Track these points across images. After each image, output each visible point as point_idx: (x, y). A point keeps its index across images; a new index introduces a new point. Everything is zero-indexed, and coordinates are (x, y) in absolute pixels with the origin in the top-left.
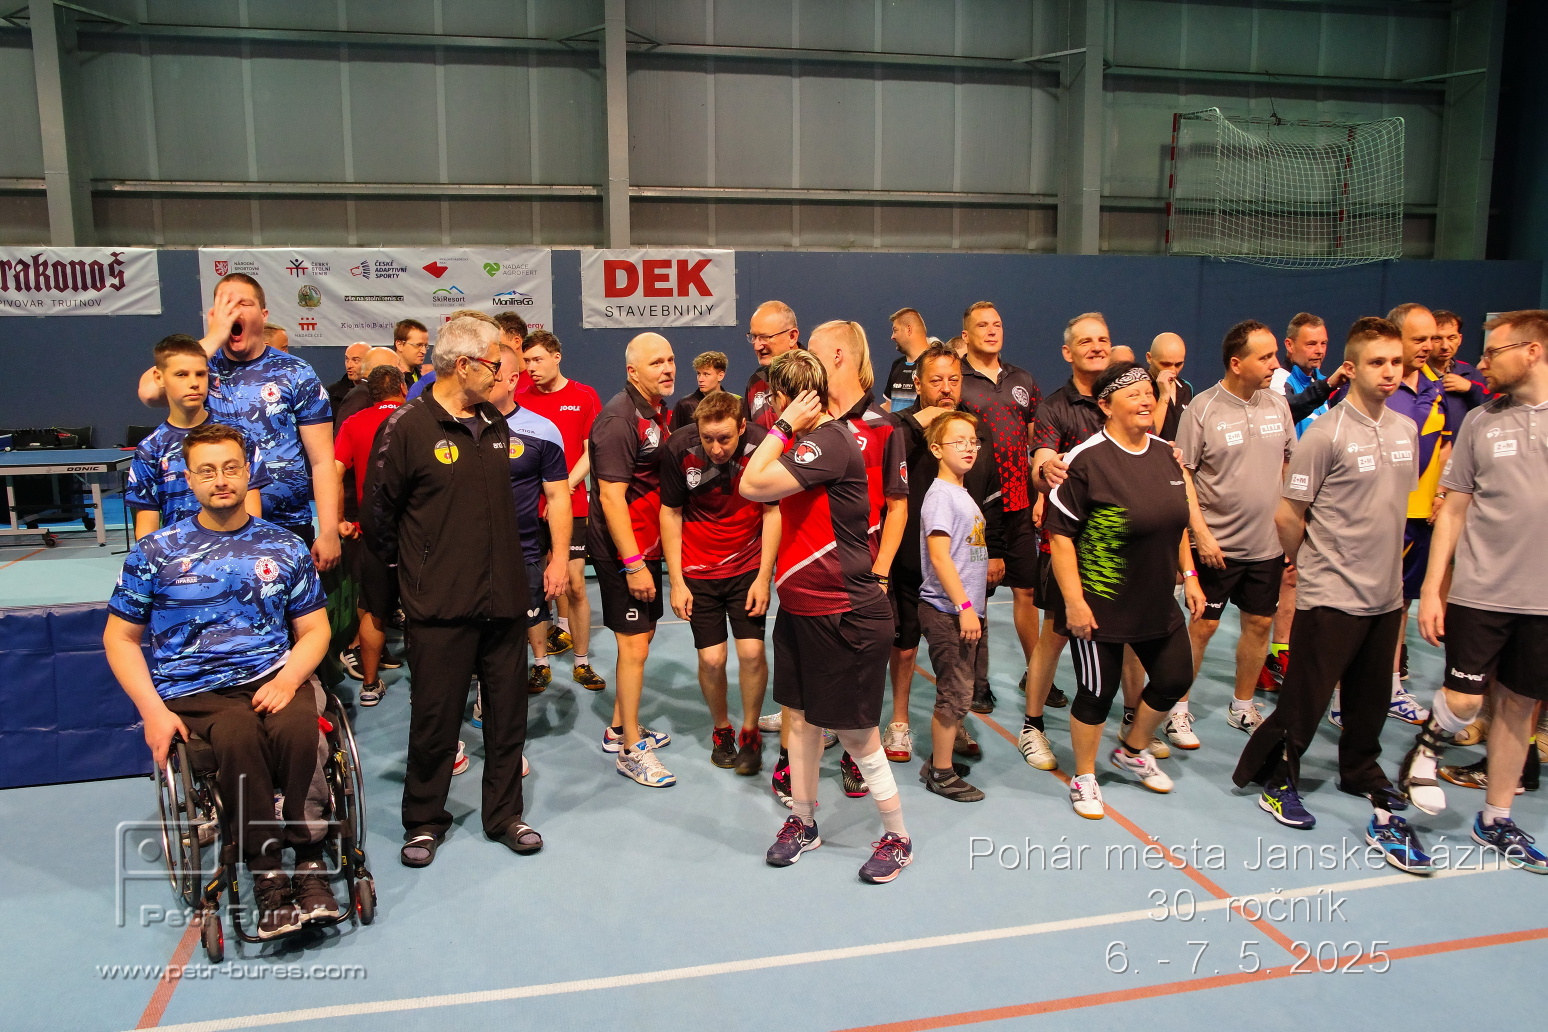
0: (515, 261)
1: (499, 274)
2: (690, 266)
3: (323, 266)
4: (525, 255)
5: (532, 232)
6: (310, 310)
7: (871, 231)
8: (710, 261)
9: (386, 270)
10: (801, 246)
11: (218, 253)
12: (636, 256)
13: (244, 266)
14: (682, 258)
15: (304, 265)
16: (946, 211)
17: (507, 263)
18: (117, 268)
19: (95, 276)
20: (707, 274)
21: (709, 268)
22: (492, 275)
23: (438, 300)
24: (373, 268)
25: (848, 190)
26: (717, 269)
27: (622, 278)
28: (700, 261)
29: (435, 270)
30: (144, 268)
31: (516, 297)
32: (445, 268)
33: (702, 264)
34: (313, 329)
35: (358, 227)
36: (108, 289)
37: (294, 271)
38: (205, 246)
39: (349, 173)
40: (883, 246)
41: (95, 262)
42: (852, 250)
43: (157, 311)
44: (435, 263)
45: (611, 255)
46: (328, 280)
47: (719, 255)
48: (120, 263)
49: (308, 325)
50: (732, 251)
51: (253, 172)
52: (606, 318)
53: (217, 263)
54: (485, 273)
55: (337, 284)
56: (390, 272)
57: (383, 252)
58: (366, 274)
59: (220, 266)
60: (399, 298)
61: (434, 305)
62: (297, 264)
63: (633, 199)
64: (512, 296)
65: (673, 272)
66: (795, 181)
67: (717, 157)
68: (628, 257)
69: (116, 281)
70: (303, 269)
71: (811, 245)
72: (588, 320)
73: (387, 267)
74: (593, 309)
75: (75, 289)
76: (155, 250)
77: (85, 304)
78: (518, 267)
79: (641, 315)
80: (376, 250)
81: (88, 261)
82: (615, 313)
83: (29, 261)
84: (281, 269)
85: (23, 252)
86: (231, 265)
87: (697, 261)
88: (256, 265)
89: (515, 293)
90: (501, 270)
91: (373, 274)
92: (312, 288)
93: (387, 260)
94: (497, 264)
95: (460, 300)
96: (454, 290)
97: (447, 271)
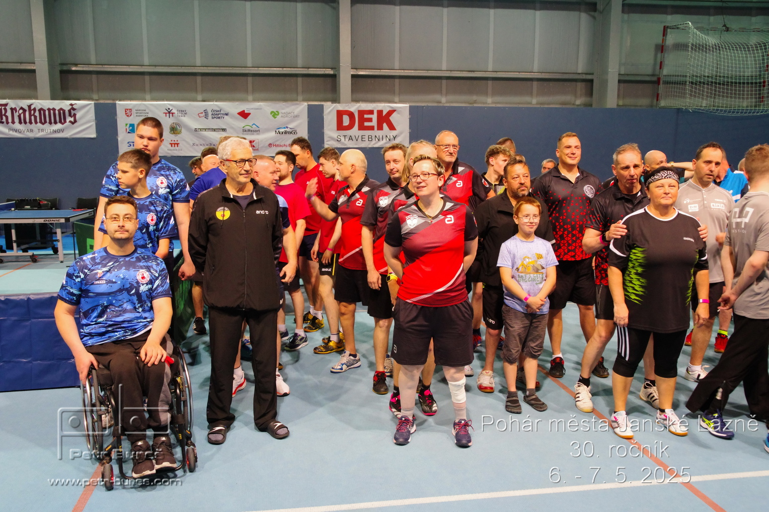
0: (287, 110)
1: (279, 117)
2: (384, 113)
3: (183, 112)
4: (293, 107)
5: (297, 95)
6: (176, 136)
7: (486, 94)
8: (395, 111)
9: (218, 115)
10: (446, 102)
11: (127, 104)
12: (354, 108)
13: (140, 112)
14: (380, 109)
15: (172, 111)
16: (529, 83)
17: (283, 111)
18: (73, 112)
19: (61, 117)
20: (393, 118)
21: (394, 115)
22: (275, 118)
23: (246, 131)
24: (210, 113)
25: (474, 71)
26: (399, 115)
27: (346, 121)
28: (390, 111)
29: (244, 115)
30: (88, 111)
31: (288, 130)
32: (249, 114)
33: (391, 113)
34: (177, 146)
35: (203, 91)
36: (68, 123)
37: (168, 114)
38: (120, 100)
39: (198, 61)
40: (493, 103)
41: (61, 109)
42: (475, 105)
43: (94, 136)
44: (244, 111)
45: (340, 107)
46: (185, 120)
47: (400, 107)
48: (74, 109)
49: (175, 144)
50: (408, 105)
51: (146, 61)
52: (337, 142)
53: (126, 110)
54: (271, 116)
55: (190, 122)
56: (220, 116)
57: (215, 105)
58: (206, 117)
59: (128, 112)
60: (224, 130)
61: (243, 134)
62: (169, 111)
63: (353, 76)
64: (286, 129)
65: (374, 117)
66: (444, 66)
67: (400, 53)
68: (350, 108)
69: (72, 119)
71: (452, 102)
72: (327, 143)
73: (218, 113)
74: (330, 137)
75: (50, 123)
76: (93, 102)
77: (55, 132)
78: (289, 113)
79: (357, 140)
80: (212, 103)
81: (57, 108)
82: (343, 139)
83: (26, 108)
84: (160, 113)
85: (24, 103)
86: (134, 111)
87: (388, 110)
88: (147, 111)
89: (287, 127)
90: (280, 115)
91: (210, 116)
92: (176, 124)
93: (219, 109)
94: (277, 111)
95: (257, 131)
96: (254, 126)
97: (250, 117)
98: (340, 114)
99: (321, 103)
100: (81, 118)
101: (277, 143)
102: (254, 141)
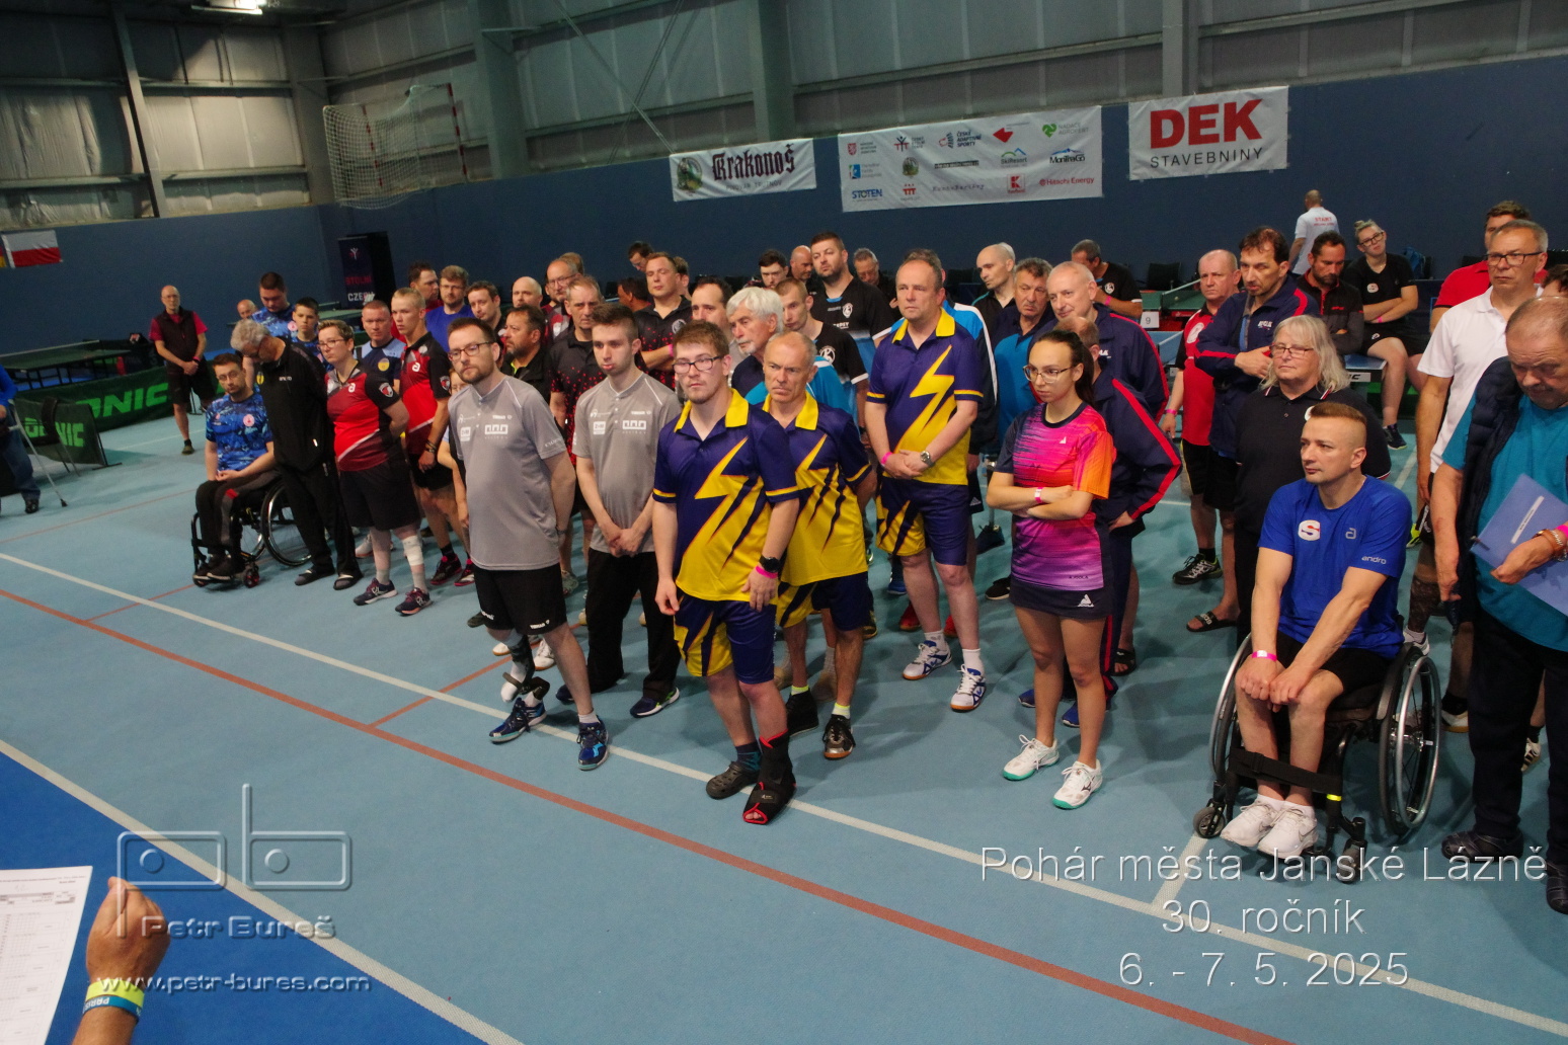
0: (1070, 120)
1: (1055, 134)
2: (1238, 109)
3: (920, 140)
4: (1078, 114)
6: (911, 177)
8: (1258, 102)
9: (966, 139)
11: (850, 137)
12: (1181, 105)
14: (1230, 100)
15: (907, 141)
17: (1063, 123)
18: (790, 155)
19: (778, 163)
21: (1258, 110)
22: (1050, 135)
23: (1007, 162)
24: (955, 139)
26: (1267, 109)
27: (1168, 129)
28: (1249, 103)
29: (1003, 136)
30: (806, 153)
31: (1070, 154)
32: (1010, 134)
33: (1250, 106)
34: (914, 193)
35: (973, 99)
36: (785, 172)
37: (900, 146)
38: (842, 133)
39: (965, 52)
41: (778, 153)
43: (813, 186)
44: (1003, 130)
45: (1157, 105)
46: (923, 152)
47: (1271, 93)
48: (790, 151)
49: (910, 190)
50: (1285, 87)
52: (1152, 169)
53: (849, 146)
54: (1043, 134)
55: (929, 155)
56: (969, 140)
57: (965, 126)
58: (950, 145)
59: (851, 147)
60: (975, 163)
61: (1003, 167)
62: (902, 140)
64: (1067, 154)
65: (1219, 117)
68: (1175, 106)
70: (906, 144)
72: (1139, 171)
73: (966, 136)
74: (1139, 162)
75: (767, 173)
76: (811, 139)
77: (773, 184)
78: (1072, 126)
79: (1186, 163)
80: (958, 122)
81: (773, 153)
82: (1161, 163)
83: (743, 156)
84: (890, 144)
85: (740, 150)
86: (858, 146)
87: (1246, 102)
88: (875, 144)
89: (1069, 150)
90: (1058, 130)
91: (955, 143)
92: (912, 159)
93: (967, 131)
94: (1054, 126)
95: (1023, 161)
96: (1018, 152)
97: (1013, 136)
98: (1156, 118)
99: (1125, 101)
100: (799, 162)
101: (1054, 178)
102: (1017, 177)
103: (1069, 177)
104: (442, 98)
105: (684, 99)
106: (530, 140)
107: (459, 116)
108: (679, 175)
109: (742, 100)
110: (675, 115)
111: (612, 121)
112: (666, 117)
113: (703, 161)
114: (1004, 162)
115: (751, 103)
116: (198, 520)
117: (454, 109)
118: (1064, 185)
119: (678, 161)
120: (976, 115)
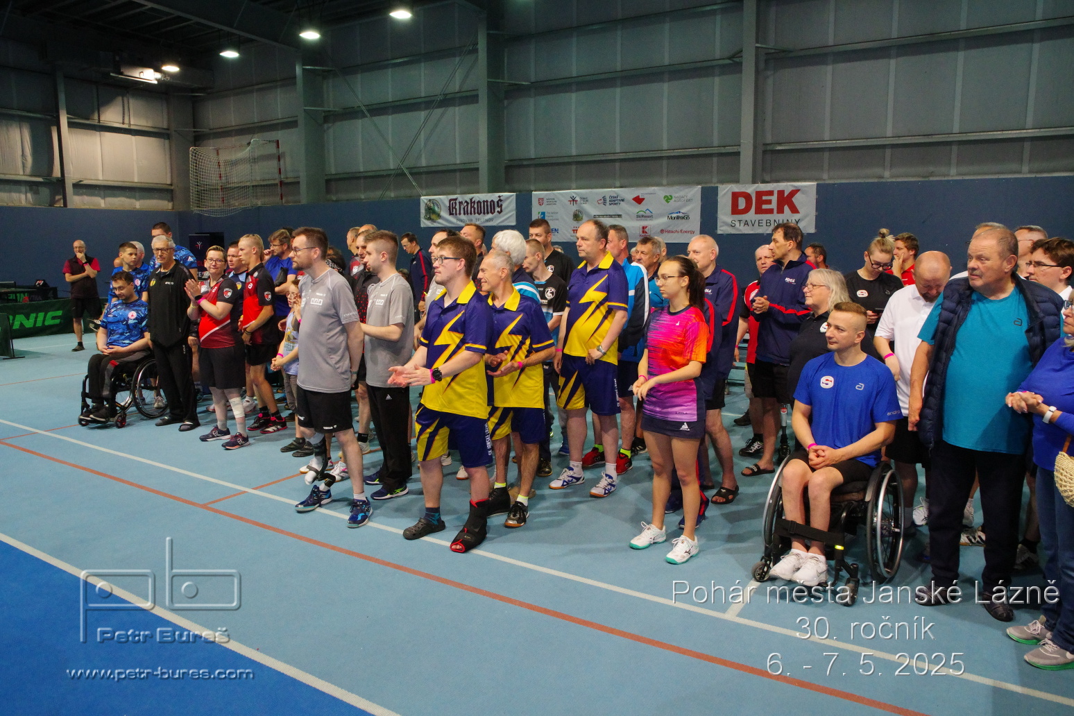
0: (682, 193)
1: (672, 201)
2: (786, 194)
3: (585, 199)
4: (687, 190)
6: (578, 223)
7: (948, 164)
8: (798, 191)
9: (615, 201)
11: (540, 194)
12: (751, 189)
15: (576, 199)
16: (1018, 145)
17: (677, 195)
18: (500, 203)
19: (491, 207)
21: (798, 195)
22: (668, 202)
23: (639, 217)
24: (608, 200)
26: (803, 196)
27: (742, 203)
28: (793, 191)
29: (639, 200)
30: (511, 202)
31: (680, 215)
32: (643, 199)
33: (794, 193)
36: (496, 213)
37: (572, 203)
38: (535, 191)
41: (492, 201)
44: (638, 196)
45: (736, 188)
46: (587, 207)
47: (805, 186)
48: (500, 200)
49: (576, 230)
50: (815, 183)
52: (731, 228)
53: (539, 200)
54: (664, 202)
55: (590, 209)
57: (614, 191)
58: (605, 203)
59: (541, 201)
60: (619, 216)
61: (637, 220)
62: (573, 198)
64: (678, 214)
65: (774, 198)
66: (889, 131)
68: (747, 189)
69: (499, 209)
70: (576, 201)
72: (722, 228)
73: (615, 199)
74: (723, 222)
75: (484, 213)
76: (515, 194)
77: (487, 221)
78: (683, 197)
79: (753, 225)
80: (610, 189)
81: (489, 201)
82: (737, 224)
83: (469, 202)
84: (566, 201)
85: (467, 197)
86: (545, 200)
87: (790, 191)
88: (556, 200)
89: (680, 212)
90: (673, 199)
91: (608, 203)
92: (579, 211)
93: (615, 196)
94: (671, 196)
95: (650, 217)
96: (647, 211)
97: (644, 201)
98: (735, 196)
99: (716, 185)
100: (506, 208)
101: (669, 229)
102: (646, 227)
103: (679, 229)
104: (272, 149)
105: (433, 163)
106: (328, 181)
107: (282, 162)
108: (426, 210)
109: (472, 166)
110: (428, 173)
111: (385, 173)
112: (420, 173)
113: (443, 203)
114: (638, 216)
115: (477, 169)
116: (88, 380)
117: (279, 156)
118: (676, 234)
119: (426, 201)
120: (621, 187)
